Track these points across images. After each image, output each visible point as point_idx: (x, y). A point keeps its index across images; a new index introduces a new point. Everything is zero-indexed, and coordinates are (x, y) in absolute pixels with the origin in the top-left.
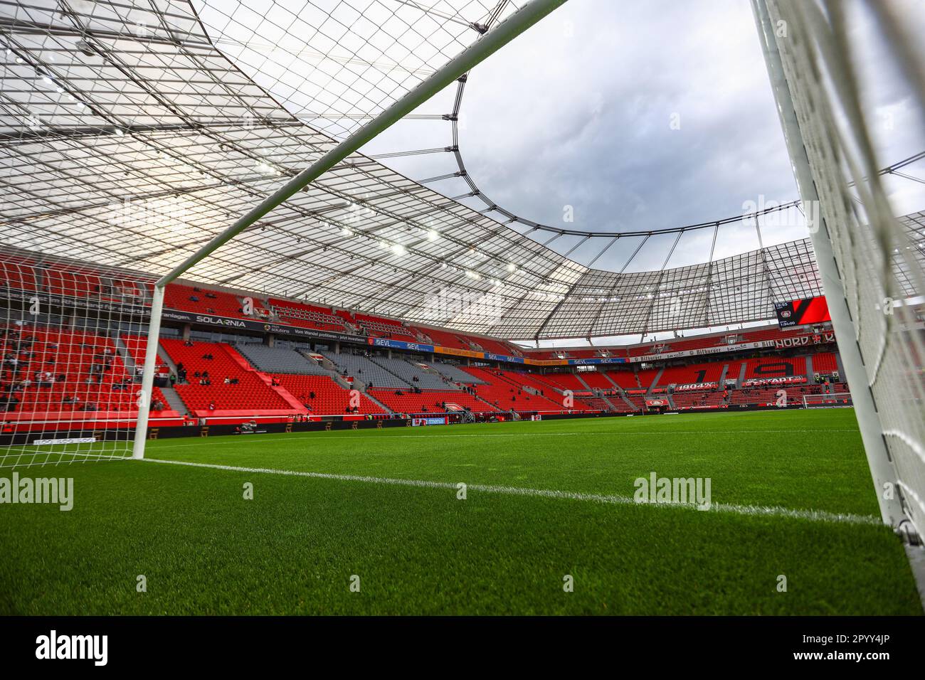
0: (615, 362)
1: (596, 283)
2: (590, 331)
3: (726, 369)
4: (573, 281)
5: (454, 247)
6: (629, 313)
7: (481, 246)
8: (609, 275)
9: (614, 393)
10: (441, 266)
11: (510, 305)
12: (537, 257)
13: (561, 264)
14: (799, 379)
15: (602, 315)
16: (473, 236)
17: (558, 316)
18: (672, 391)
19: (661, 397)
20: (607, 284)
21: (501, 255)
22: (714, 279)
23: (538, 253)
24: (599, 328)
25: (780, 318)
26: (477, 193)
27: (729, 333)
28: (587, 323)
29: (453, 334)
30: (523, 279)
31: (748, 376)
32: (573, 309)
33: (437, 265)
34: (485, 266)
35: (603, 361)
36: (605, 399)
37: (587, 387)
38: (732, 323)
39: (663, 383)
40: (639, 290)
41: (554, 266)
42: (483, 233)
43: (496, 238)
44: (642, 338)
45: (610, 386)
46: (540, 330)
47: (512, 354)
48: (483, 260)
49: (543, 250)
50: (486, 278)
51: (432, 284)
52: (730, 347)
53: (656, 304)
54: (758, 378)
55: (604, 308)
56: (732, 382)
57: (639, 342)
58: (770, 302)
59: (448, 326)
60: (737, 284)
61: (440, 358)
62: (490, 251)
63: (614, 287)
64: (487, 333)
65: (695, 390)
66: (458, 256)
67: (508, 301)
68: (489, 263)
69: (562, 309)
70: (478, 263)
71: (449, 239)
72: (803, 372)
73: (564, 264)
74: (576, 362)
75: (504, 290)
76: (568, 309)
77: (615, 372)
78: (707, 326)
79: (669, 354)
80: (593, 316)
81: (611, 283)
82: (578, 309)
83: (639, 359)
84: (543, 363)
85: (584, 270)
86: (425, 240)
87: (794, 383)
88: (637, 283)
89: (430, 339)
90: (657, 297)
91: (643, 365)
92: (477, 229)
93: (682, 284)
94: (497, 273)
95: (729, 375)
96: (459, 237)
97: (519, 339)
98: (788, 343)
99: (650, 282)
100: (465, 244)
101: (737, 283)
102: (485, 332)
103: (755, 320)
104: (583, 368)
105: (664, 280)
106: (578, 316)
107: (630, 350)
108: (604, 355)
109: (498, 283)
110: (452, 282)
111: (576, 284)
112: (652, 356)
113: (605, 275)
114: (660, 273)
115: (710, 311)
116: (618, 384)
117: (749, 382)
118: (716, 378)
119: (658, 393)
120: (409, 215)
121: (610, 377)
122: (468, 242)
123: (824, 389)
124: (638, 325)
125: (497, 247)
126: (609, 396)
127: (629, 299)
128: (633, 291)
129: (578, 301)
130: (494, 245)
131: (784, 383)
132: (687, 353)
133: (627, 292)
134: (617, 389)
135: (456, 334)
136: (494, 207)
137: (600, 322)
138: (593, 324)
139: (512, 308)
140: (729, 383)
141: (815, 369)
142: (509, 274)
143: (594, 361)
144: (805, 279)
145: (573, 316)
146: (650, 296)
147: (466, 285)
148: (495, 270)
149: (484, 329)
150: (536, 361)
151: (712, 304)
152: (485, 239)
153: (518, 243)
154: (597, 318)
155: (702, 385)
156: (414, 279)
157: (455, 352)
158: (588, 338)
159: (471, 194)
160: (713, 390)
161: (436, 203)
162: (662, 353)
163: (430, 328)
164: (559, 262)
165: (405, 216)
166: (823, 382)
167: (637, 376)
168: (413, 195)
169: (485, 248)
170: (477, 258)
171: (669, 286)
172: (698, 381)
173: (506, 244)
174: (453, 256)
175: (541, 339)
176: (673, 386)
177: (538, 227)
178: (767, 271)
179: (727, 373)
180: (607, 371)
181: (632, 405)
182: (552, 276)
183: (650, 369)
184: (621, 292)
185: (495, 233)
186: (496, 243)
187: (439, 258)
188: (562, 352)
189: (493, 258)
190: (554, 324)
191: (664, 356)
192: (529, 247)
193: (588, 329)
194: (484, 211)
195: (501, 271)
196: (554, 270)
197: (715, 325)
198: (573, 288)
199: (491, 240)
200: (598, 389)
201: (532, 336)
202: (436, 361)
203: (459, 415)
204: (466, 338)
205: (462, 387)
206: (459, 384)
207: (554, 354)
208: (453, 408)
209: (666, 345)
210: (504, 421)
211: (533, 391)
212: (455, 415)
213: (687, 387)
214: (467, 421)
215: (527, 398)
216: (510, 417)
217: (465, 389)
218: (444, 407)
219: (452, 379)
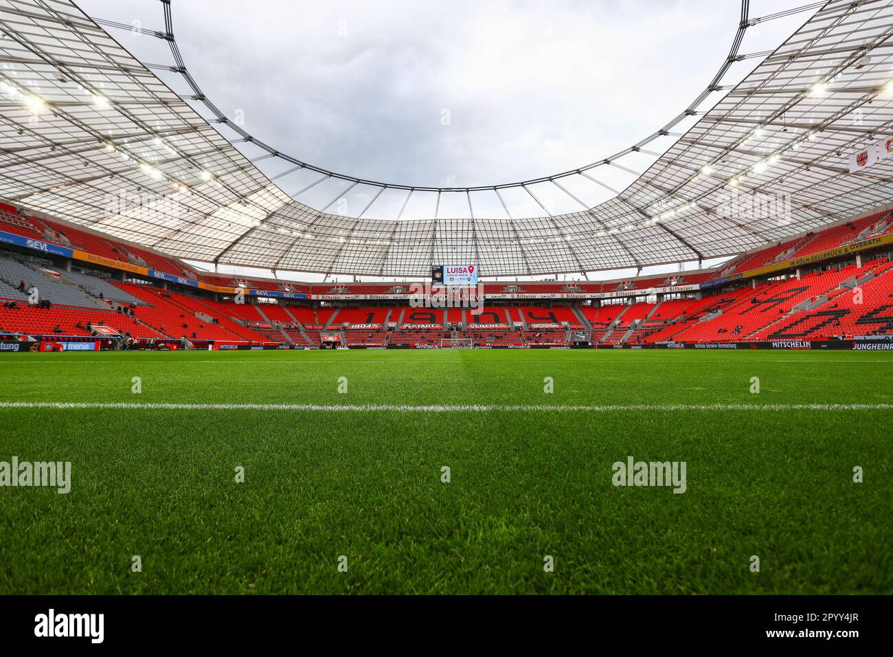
0: (296, 297)
1: (295, 217)
2: (278, 263)
3: (389, 314)
4: (273, 209)
5: (132, 128)
6: (319, 252)
7: (171, 138)
8: (310, 211)
9: (293, 327)
10: (104, 147)
11: (191, 219)
12: (240, 172)
13: (264, 187)
14: (438, 326)
15: (293, 250)
16: (163, 123)
17: (246, 242)
18: (345, 329)
19: (335, 334)
20: (306, 220)
21: (195, 158)
22: (397, 236)
23: (243, 168)
24: (286, 262)
25: (434, 278)
26: (182, 70)
27: (396, 284)
28: (276, 255)
29: (104, 239)
30: (216, 193)
31: (404, 321)
32: (264, 237)
33: (98, 144)
34: (171, 164)
35: (286, 295)
36: (283, 332)
37: (267, 319)
38: (400, 276)
39: (338, 320)
40: (334, 233)
41: (257, 187)
42: (179, 124)
43: (194, 135)
44: (326, 278)
45: (290, 320)
46: (222, 253)
47: (184, 275)
48: (169, 157)
49: (248, 166)
50: (169, 179)
51: (82, 166)
52: (396, 296)
53: (345, 248)
54: (412, 323)
55: (297, 243)
56: (392, 325)
57: (322, 281)
58: (429, 264)
59: (96, 228)
60: (411, 244)
61: (78, 265)
62: (182, 148)
63: (312, 224)
64: (153, 246)
65: (364, 329)
66: (134, 141)
67: (190, 213)
68: (178, 162)
69: (253, 235)
70: (162, 158)
71: (125, 115)
72: (441, 322)
73: (268, 188)
74: (258, 293)
75: (188, 199)
76: (259, 236)
77: (296, 307)
78: (380, 276)
79: (347, 296)
80: (283, 249)
81: (310, 219)
82: (270, 239)
83: (320, 297)
84: (221, 289)
85: (287, 200)
86: (87, 104)
87: (435, 329)
88: (334, 225)
89: (67, 240)
90: (347, 242)
91: (322, 303)
92: (172, 116)
93: (371, 235)
94: (184, 177)
95: (391, 320)
96: (141, 118)
97: (194, 260)
99: (345, 227)
100: (149, 130)
101: (412, 244)
102: (151, 244)
103: (416, 276)
104: (264, 299)
105: (357, 228)
106: (268, 246)
107: (313, 287)
108: (287, 290)
109: (184, 189)
110: (116, 173)
111: (274, 213)
112: (332, 296)
113: (305, 210)
114: (356, 221)
115: (386, 263)
116: (297, 318)
117: (406, 326)
118: (382, 321)
119: (332, 330)
120: (64, 59)
121: (291, 312)
122: (154, 128)
123: (452, 336)
124: (324, 265)
125: (193, 147)
126: (288, 329)
127: (323, 239)
128: (328, 232)
129: (273, 230)
130: (191, 143)
131: (428, 329)
132: (362, 297)
133: (323, 231)
134: (296, 323)
135: (107, 240)
136: (201, 97)
137: (289, 256)
138: (282, 257)
139: (193, 223)
140: (390, 326)
141: (449, 320)
142: (201, 183)
143: (277, 294)
144: (455, 251)
145: (263, 245)
146: (342, 240)
147: (137, 181)
148: (182, 173)
149: (150, 240)
150: (211, 286)
151: (389, 257)
152: (178, 132)
153: (220, 149)
154: (287, 251)
155: (370, 326)
156: (53, 153)
157: (105, 261)
158: (274, 270)
159: (174, 70)
160: (378, 331)
161: (118, 60)
162: (341, 294)
163: (68, 225)
164: (263, 184)
165: (57, 58)
166: (452, 330)
167: (315, 312)
169: (177, 143)
170: (161, 152)
171: (360, 234)
172: (368, 322)
173: (205, 146)
174: (125, 140)
175: (221, 263)
176: (346, 324)
177: (249, 138)
178: (434, 238)
179: (390, 317)
180: (287, 305)
181: (309, 340)
182: (251, 197)
183: (328, 307)
184: (317, 231)
185: (194, 129)
186: (193, 141)
187: (103, 136)
188: (244, 281)
189: (184, 157)
190: (240, 249)
191: (343, 297)
192: (233, 158)
193: (276, 261)
194: (186, 96)
195: (190, 176)
196: (255, 192)
197: (387, 276)
198: (271, 215)
199: (187, 135)
200: (277, 322)
201: (212, 259)
202: (73, 269)
203: (112, 340)
204: (123, 248)
205: (116, 305)
206: (110, 303)
207: (234, 282)
208: (105, 331)
209: (345, 287)
210: (176, 350)
211: (207, 319)
212: (107, 340)
213: (358, 326)
214: (124, 348)
215: (201, 325)
216: (181, 346)
217: (119, 308)
218: (89, 329)
219: (101, 294)
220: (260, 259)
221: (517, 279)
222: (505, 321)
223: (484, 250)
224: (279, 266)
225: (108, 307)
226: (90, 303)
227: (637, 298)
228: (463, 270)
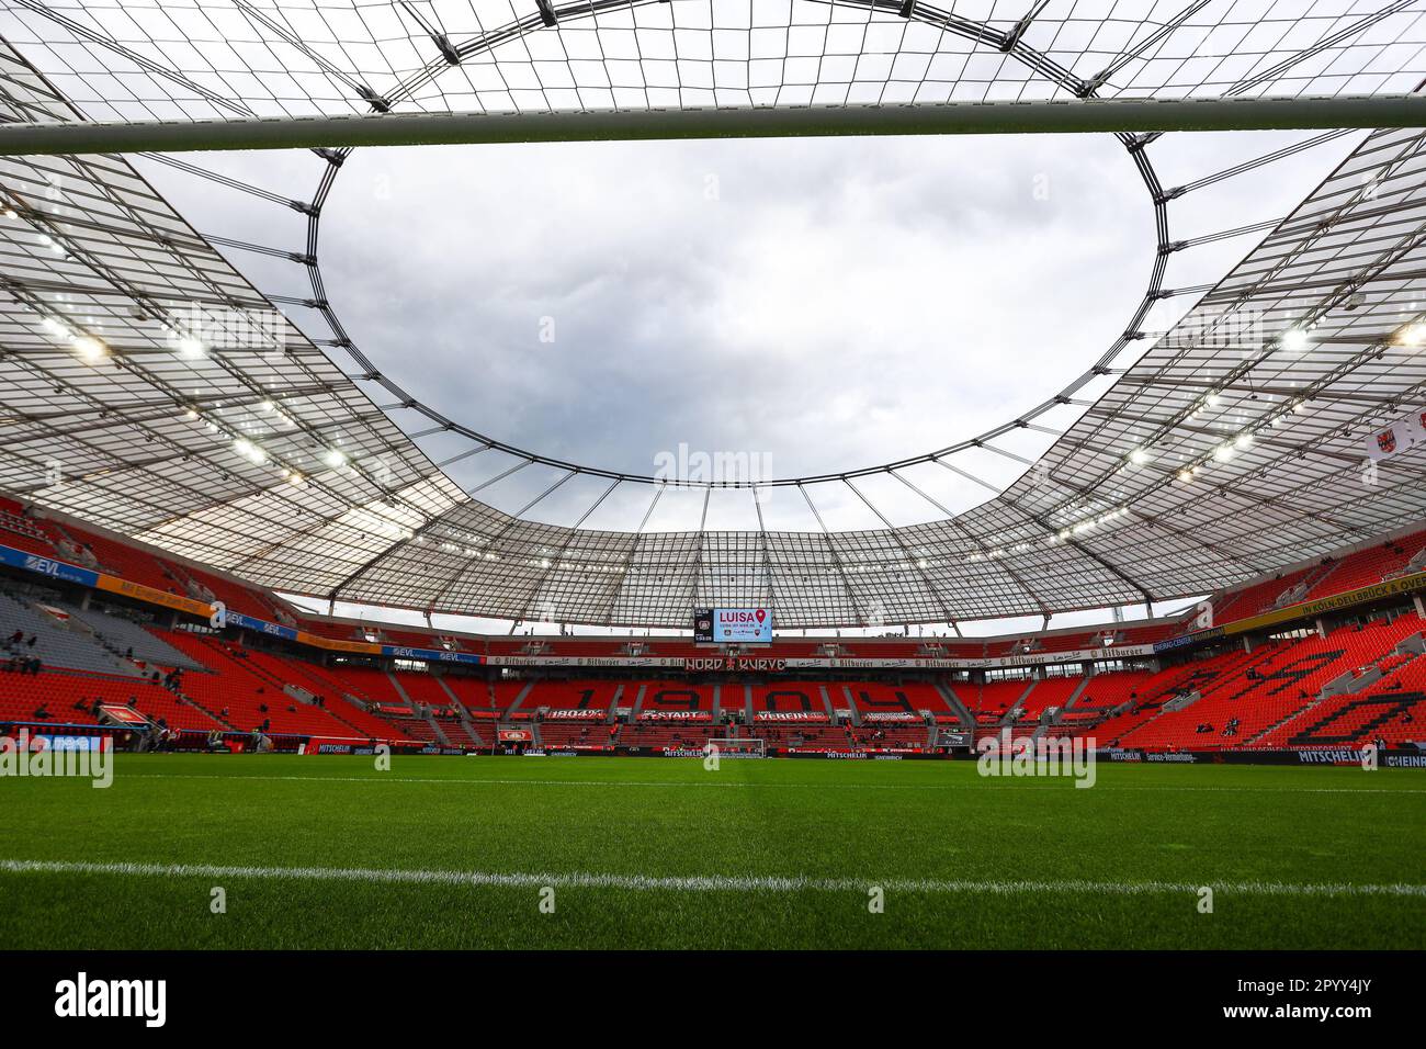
0: (462, 661)
1: (472, 524)
2: (435, 601)
3: (619, 693)
4: (437, 511)
5: (231, 386)
6: (506, 584)
7: (289, 401)
8: (497, 516)
9: (449, 713)
10: (184, 413)
11: (301, 526)
12: (390, 453)
13: (427, 477)
14: (704, 715)
15: (462, 579)
16: (280, 379)
17: (387, 565)
18: (540, 716)
19: (523, 726)
20: (489, 530)
21: (322, 431)
22: (637, 559)
23: (395, 448)
24: (450, 599)
25: (697, 630)
26: (322, 305)
27: (632, 639)
28: (434, 586)
29: (153, 557)
30: (349, 485)
31: (645, 706)
32: (418, 558)
33: (175, 409)
34: (284, 440)
35: (444, 657)
36: (433, 722)
37: (406, 698)
38: (639, 626)
39: (530, 703)
40: (533, 551)
41: (414, 477)
42: (304, 380)
43: (326, 397)
44: (514, 628)
45: (447, 700)
46: (345, 583)
47: (276, 619)
48: (281, 429)
49: (404, 445)
50: (276, 463)
51: (144, 442)
52: (631, 660)
53: (549, 577)
54: (658, 710)
55: (471, 568)
56: (624, 712)
57: (507, 633)
58: (690, 605)
59: (146, 538)
60: (659, 571)
61: (102, 600)
62: (305, 417)
63: (498, 537)
64: (232, 569)
65: (574, 719)
66: (231, 405)
67: (302, 517)
68: (294, 438)
69: (400, 553)
70: (270, 431)
71: (225, 367)
72: (709, 707)
73: (433, 479)
74: (397, 651)
75: (303, 495)
76: (409, 556)
77: (459, 678)
78: (606, 625)
79: (549, 659)
80: (448, 577)
81: (496, 528)
82: (427, 560)
83: (502, 660)
84: (334, 644)
85: (461, 498)
86: (169, 351)
87: (698, 721)
88: (535, 539)
89: (93, 557)
90: (555, 567)
91: (505, 671)
92: (296, 369)
93: (595, 557)
94: (300, 461)
95: (623, 702)
96: (249, 371)
97: (297, 593)
98: (700, 664)
99: (553, 542)
100: (257, 389)
101: (661, 571)
102: (229, 566)
103: (667, 627)
104: (405, 663)
105: (572, 544)
106: (422, 572)
107: (491, 643)
108: (447, 647)
109: (297, 479)
110: (193, 452)
111: (439, 517)
112: (523, 659)
113: (490, 514)
114: (571, 532)
115: (617, 603)
116: (460, 700)
117: (647, 714)
118: (605, 705)
119: (518, 720)
120: (150, 289)
121: (449, 686)
122: (265, 386)
123: (728, 733)
124: (512, 606)
125: (322, 414)
126: (441, 718)
127: (514, 561)
128: (523, 551)
129: (433, 546)
130: (317, 409)
131: (686, 720)
132: (573, 661)
133: (515, 549)
134: (456, 708)
135: (159, 559)
136: (345, 342)
137: (455, 589)
138: (444, 591)
139: (304, 532)
140: (620, 714)
141: (722, 705)
142: (326, 469)
143: (429, 653)
144: (734, 583)
145: (414, 570)
146: (545, 564)
147: (224, 465)
148: (298, 454)
149: (229, 560)
150: (321, 638)
151: (623, 593)
152: (302, 392)
153: (364, 419)
154: (453, 580)
155: (584, 714)
156: (102, 422)
157: (149, 594)
158: (427, 612)
159: (309, 304)
160: (597, 722)
161: (228, 290)
162: (538, 655)
163: (100, 534)
164: (425, 473)
165: (139, 287)
166: (729, 722)
167: (491, 688)
168: (182, 255)
169: (296, 409)
170: (271, 422)
171: (576, 555)
172: (581, 707)
173: (341, 414)
174: (218, 404)
175: (341, 599)
176: (544, 710)
177: (411, 403)
178: (698, 562)
179: (621, 698)
180: (443, 674)
181: (476, 738)
182: (404, 493)
183: (514, 679)
184: (505, 548)
185: (327, 387)
186: (322, 406)
187: (184, 397)
188: (375, 630)
189: (304, 430)
190: (375, 577)
191: (541, 661)
192: (382, 432)
193: (432, 597)
194: (323, 342)
195: (310, 458)
196: (411, 484)
197: (618, 625)
198: (432, 521)
199: (315, 398)
200: (424, 705)
201: (326, 592)
202: (92, 607)
203: (132, 732)
204: (182, 571)
205: (151, 670)
206: (142, 665)
207: (358, 632)
208: (121, 715)
209: (546, 644)
210: (241, 752)
211: (303, 696)
212: (124, 732)
213: (564, 714)
214: (151, 747)
215: (292, 708)
216: (250, 744)
217: (156, 675)
218: (97, 712)
219: (130, 651)
220: (406, 594)
221: (838, 633)
222: (822, 709)
223: (783, 583)
224: (438, 606)
225: (137, 672)
226: (109, 666)
227: (1048, 668)
228: (747, 617)
